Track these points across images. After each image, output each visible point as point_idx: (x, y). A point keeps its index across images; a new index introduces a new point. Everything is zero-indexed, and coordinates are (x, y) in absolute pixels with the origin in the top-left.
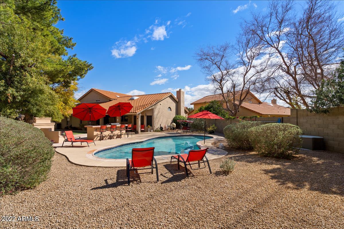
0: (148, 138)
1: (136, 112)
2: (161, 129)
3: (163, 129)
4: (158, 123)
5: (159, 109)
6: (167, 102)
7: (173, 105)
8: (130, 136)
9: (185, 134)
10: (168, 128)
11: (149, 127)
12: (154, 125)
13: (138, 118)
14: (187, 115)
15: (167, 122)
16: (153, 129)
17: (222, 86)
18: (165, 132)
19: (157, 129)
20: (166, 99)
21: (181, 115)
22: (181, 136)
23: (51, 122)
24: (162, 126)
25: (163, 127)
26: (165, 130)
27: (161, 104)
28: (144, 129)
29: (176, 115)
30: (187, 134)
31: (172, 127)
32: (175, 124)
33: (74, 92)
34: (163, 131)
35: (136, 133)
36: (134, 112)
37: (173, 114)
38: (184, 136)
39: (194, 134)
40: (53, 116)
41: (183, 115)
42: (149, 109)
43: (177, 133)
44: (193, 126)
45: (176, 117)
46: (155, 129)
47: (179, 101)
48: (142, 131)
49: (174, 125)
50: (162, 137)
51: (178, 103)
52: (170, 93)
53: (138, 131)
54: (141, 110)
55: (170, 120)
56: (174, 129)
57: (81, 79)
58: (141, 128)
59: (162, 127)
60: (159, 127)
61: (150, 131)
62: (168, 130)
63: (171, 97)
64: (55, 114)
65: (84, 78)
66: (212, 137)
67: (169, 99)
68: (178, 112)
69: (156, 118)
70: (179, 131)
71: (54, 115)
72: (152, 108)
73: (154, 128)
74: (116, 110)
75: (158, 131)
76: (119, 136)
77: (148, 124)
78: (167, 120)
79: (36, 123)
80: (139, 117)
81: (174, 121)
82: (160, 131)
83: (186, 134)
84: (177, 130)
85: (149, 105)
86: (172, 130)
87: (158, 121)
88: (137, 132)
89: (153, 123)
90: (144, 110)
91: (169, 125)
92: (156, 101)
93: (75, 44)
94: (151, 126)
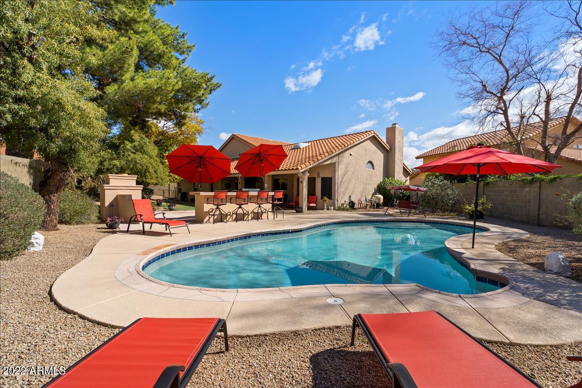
0: (316, 221)
1: (297, 169)
2: (352, 205)
3: (356, 206)
4: (344, 193)
5: (349, 164)
6: (366, 150)
7: (379, 158)
8: (280, 216)
9: (405, 218)
10: (367, 205)
11: (325, 201)
12: (336, 196)
13: (301, 182)
14: (408, 178)
15: (363, 192)
16: (334, 205)
17: (505, 105)
18: (358, 212)
19: (342, 204)
20: (363, 143)
21: (396, 178)
22: (396, 221)
23: (137, 184)
24: (352, 199)
25: (356, 202)
26: (360, 208)
27: (352, 154)
28: (315, 205)
29: (384, 178)
30: (411, 218)
31: (375, 201)
32: (381, 197)
33: (197, 136)
34: (356, 209)
35: (297, 212)
36: (295, 168)
37: (378, 177)
38: (403, 222)
39: (429, 218)
40: (147, 174)
41: (399, 177)
42: (325, 164)
43: (385, 215)
44: (423, 201)
45: (384, 182)
46: (338, 204)
47: (391, 149)
48: (309, 208)
49: (379, 199)
50: (349, 223)
51: (388, 152)
52: (372, 132)
53: (302, 208)
54: (307, 164)
55: (372, 189)
56: (378, 206)
57: (202, 110)
58: (309, 202)
59: (352, 202)
60: (348, 201)
61: (328, 209)
62: (366, 208)
63: (375, 140)
64: (152, 170)
65: (207, 107)
66: (487, 230)
67: (369, 145)
68: (388, 171)
69: (341, 182)
70: (391, 211)
71: (149, 172)
72: (333, 162)
73: (336, 202)
74: (253, 164)
75: (344, 210)
76: (257, 216)
77: (323, 194)
78: (364, 188)
79: (110, 185)
80: (304, 179)
81: (380, 189)
82: (347, 210)
83: (407, 218)
84: (385, 208)
85: (326, 154)
86: (374, 208)
87: (346, 189)
88: (300, 209)
89: (335, 192)
90: (315, 164)
91: (369, 197)
92: (340, 148)
93: (194, 46)
94: (330, 198)
